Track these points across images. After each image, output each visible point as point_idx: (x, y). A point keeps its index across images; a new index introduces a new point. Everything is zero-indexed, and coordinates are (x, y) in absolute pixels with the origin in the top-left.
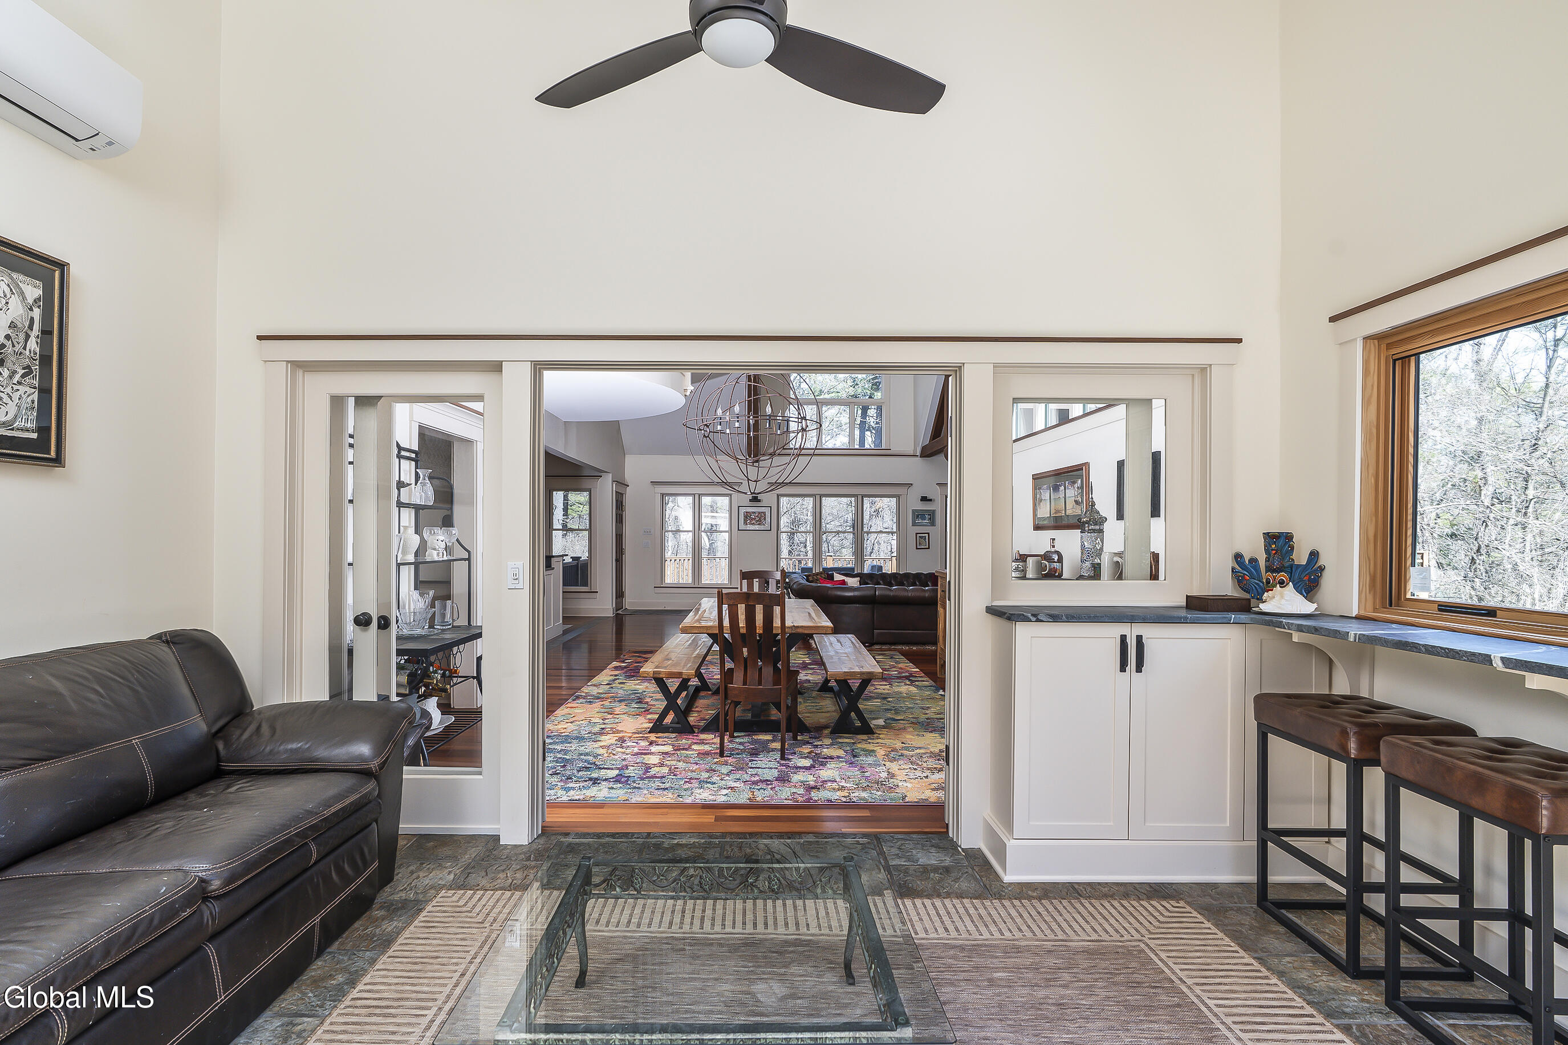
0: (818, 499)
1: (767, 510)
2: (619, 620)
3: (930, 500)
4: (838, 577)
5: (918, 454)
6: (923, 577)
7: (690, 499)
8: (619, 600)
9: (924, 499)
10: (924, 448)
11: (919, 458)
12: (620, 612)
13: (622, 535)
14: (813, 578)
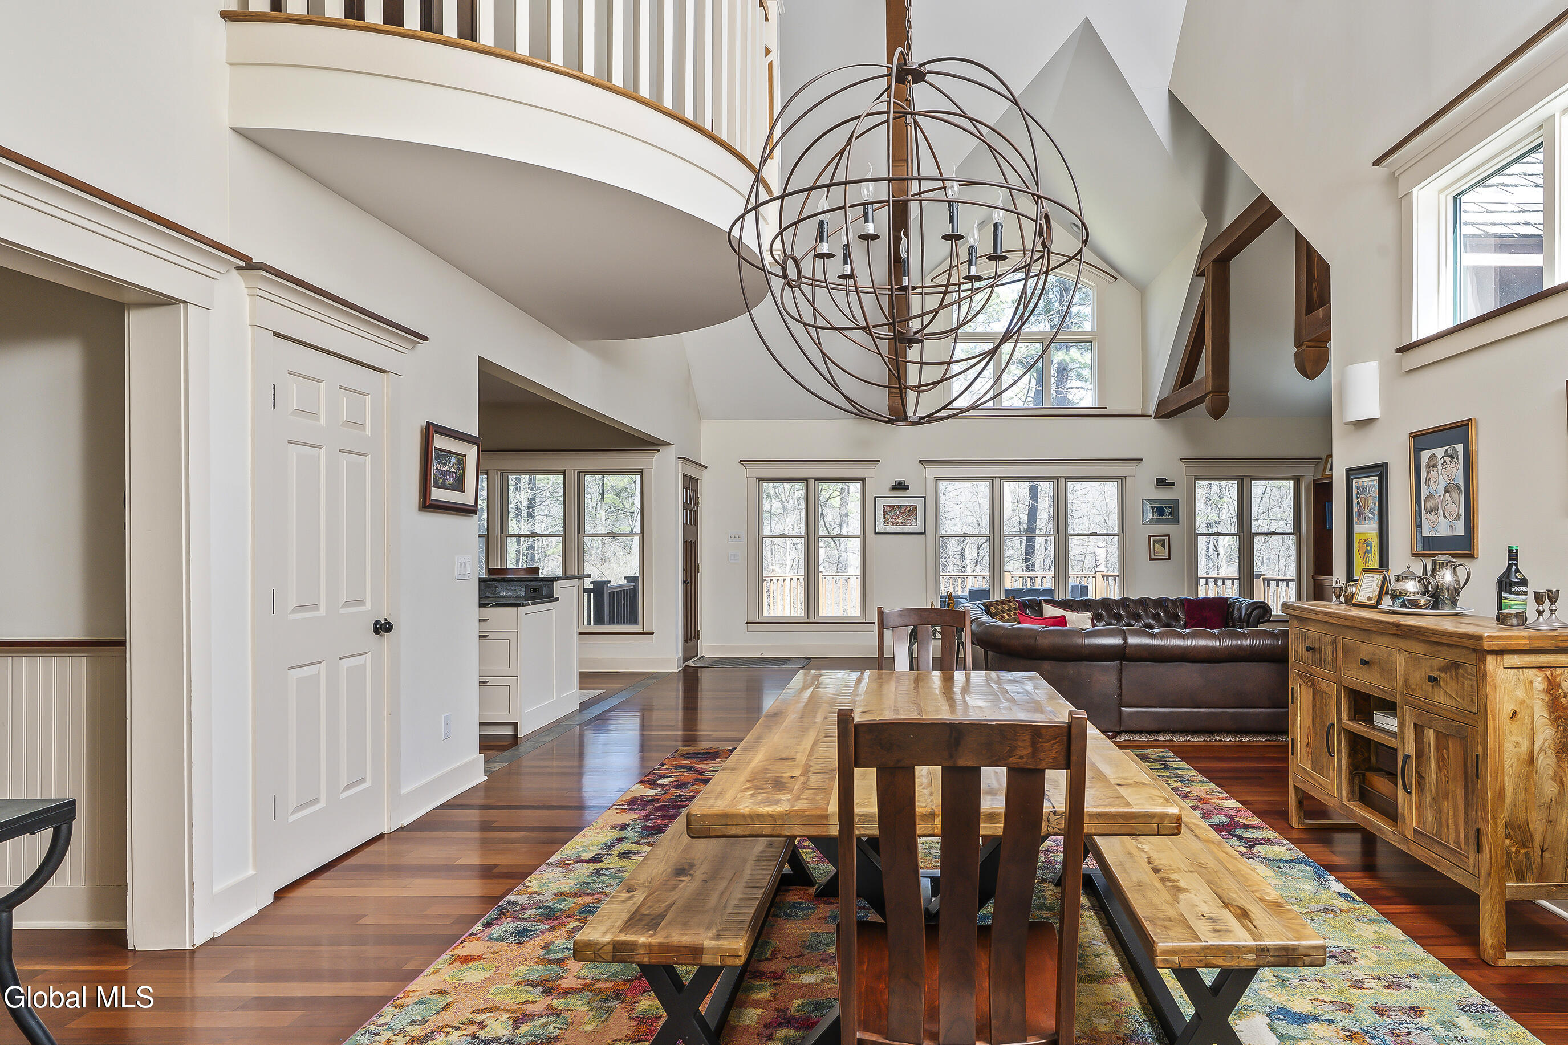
0: (996, 484)
1: (919, 503)
2: (691, 678)
3: (1172, 484)
4: (1050, 611)
5: (1152, 411)
6: (1170, 605)
7: (799, 487)
8: (690, 644)
9: (1162, 483)
10: (1161, 404)
11: (1152, 421)
12: (690, 663)
13: (695, 543)
14: (996, 608)
